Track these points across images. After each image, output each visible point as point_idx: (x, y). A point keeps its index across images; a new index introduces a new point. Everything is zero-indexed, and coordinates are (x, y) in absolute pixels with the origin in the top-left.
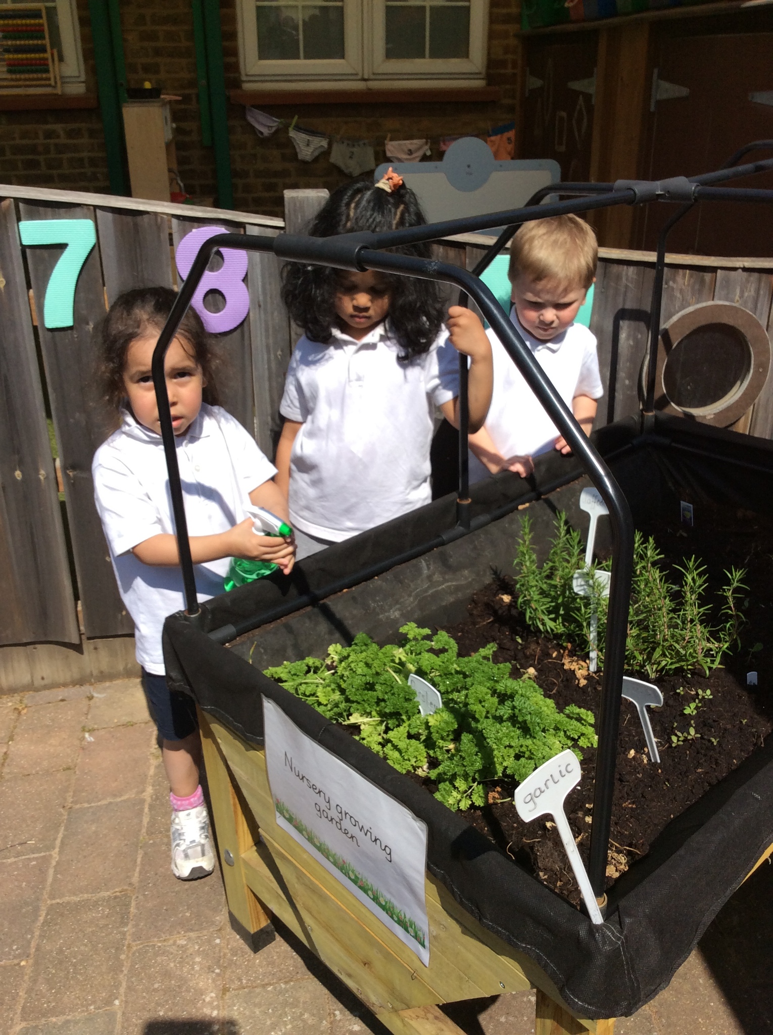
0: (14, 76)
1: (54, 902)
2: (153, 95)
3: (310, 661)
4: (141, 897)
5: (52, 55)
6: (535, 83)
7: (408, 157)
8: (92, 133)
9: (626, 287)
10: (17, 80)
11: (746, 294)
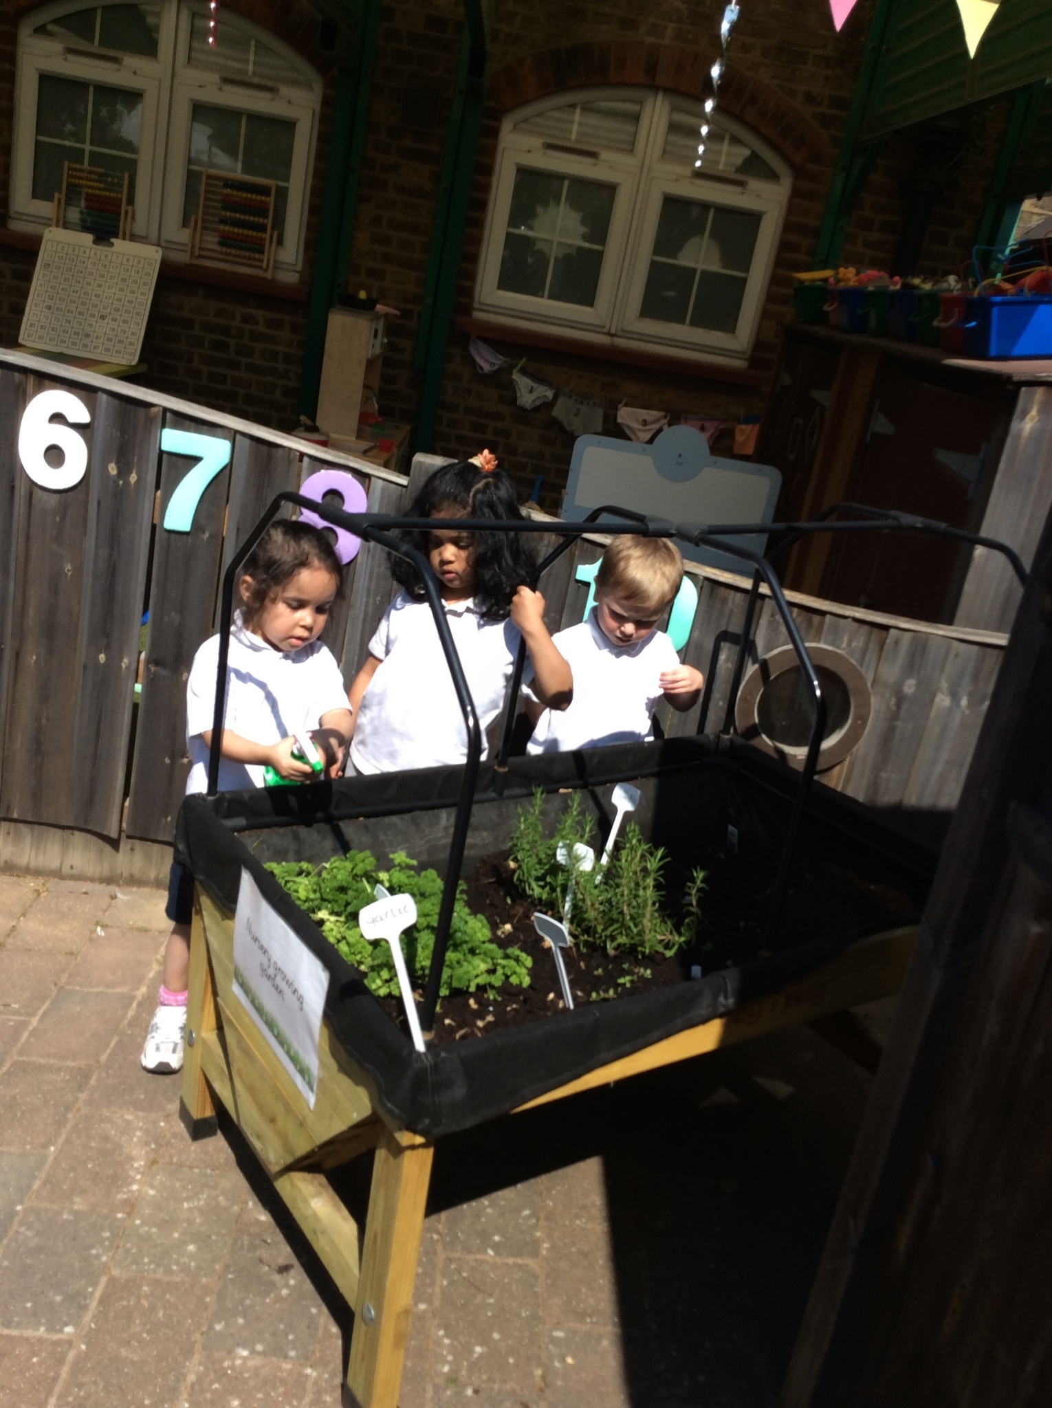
0: (224, 249)
1: (21, 1058)
2: (368, 305)
3: (305, 865)
4: (104, 1074)
5: (272, 236)
7: (641, 427)
8: (295, 328)
9: (732, 611)
10: (230, 254)
11: (854, 644)
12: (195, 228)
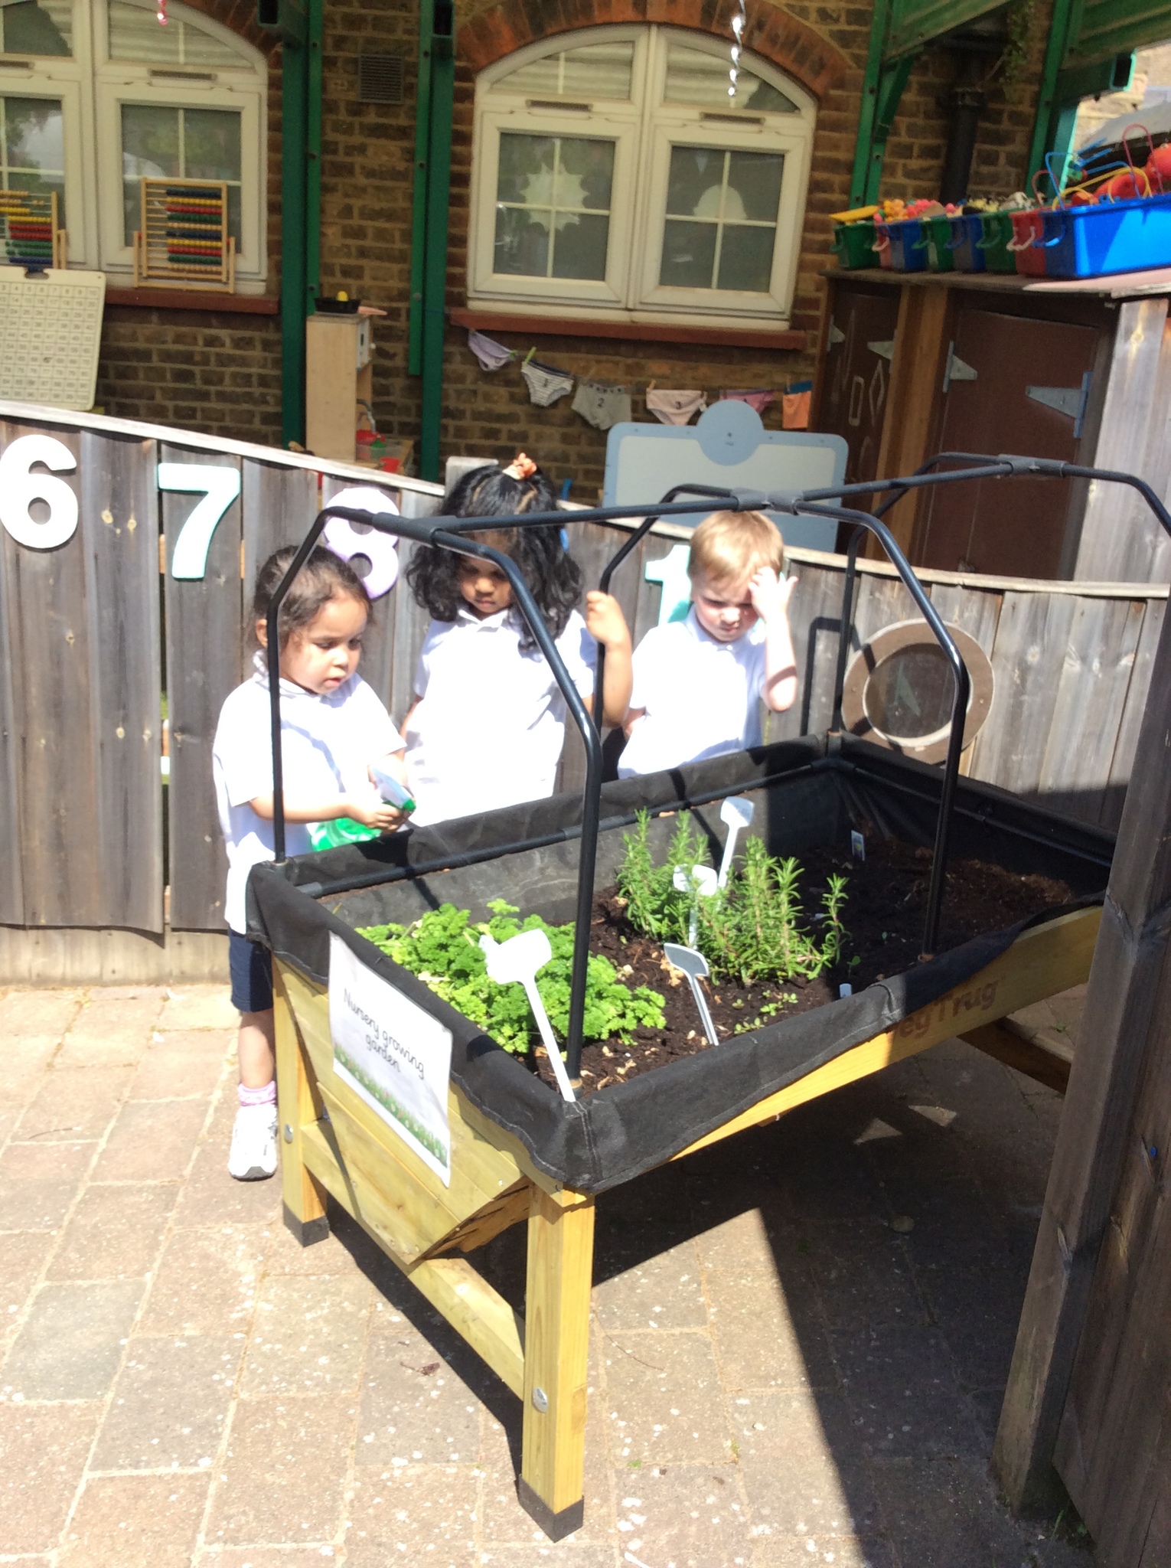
0: (176, 266)
1: (95, 1184)
2: (350, 307)
3: (393, 927)
4: (190, 1189)
5: (228, 244)
6: (838, 336)
7: (676, 411)
8: (267, 345)
9: (825, 593)
10: (183, 271)
11: (966, 615)
12: (140, 246)
